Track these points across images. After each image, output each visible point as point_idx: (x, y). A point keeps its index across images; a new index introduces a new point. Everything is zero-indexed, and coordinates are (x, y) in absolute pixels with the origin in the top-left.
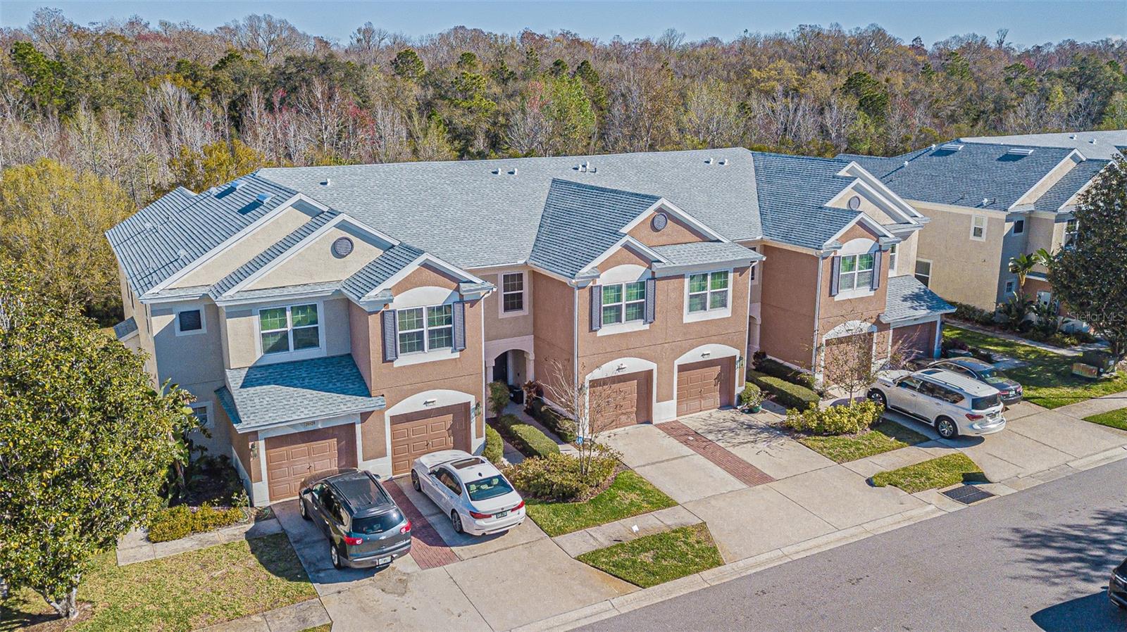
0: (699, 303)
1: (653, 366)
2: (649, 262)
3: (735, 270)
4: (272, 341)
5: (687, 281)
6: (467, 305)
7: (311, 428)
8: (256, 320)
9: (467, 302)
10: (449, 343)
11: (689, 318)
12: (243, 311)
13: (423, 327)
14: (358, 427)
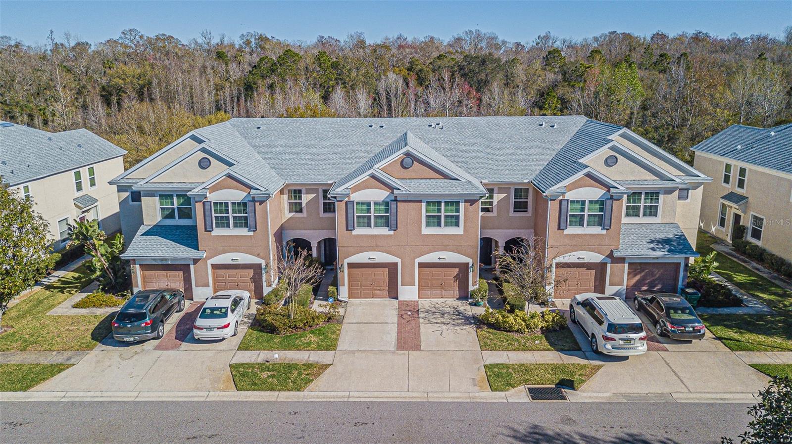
0: (434, 221)
1: (398, 261)
2: (392, 188)
3: (466, 201)
4: (167, 213)
5: (424, 205)
6: (257, 204)
7: (164, 263)
8: (157, 199)
9: (257, 201)
10: (246, 225)
11: (426, 231)
12: (151, 194)
13: (228, 214)
14: (192, 267)
